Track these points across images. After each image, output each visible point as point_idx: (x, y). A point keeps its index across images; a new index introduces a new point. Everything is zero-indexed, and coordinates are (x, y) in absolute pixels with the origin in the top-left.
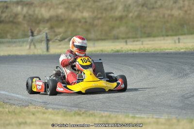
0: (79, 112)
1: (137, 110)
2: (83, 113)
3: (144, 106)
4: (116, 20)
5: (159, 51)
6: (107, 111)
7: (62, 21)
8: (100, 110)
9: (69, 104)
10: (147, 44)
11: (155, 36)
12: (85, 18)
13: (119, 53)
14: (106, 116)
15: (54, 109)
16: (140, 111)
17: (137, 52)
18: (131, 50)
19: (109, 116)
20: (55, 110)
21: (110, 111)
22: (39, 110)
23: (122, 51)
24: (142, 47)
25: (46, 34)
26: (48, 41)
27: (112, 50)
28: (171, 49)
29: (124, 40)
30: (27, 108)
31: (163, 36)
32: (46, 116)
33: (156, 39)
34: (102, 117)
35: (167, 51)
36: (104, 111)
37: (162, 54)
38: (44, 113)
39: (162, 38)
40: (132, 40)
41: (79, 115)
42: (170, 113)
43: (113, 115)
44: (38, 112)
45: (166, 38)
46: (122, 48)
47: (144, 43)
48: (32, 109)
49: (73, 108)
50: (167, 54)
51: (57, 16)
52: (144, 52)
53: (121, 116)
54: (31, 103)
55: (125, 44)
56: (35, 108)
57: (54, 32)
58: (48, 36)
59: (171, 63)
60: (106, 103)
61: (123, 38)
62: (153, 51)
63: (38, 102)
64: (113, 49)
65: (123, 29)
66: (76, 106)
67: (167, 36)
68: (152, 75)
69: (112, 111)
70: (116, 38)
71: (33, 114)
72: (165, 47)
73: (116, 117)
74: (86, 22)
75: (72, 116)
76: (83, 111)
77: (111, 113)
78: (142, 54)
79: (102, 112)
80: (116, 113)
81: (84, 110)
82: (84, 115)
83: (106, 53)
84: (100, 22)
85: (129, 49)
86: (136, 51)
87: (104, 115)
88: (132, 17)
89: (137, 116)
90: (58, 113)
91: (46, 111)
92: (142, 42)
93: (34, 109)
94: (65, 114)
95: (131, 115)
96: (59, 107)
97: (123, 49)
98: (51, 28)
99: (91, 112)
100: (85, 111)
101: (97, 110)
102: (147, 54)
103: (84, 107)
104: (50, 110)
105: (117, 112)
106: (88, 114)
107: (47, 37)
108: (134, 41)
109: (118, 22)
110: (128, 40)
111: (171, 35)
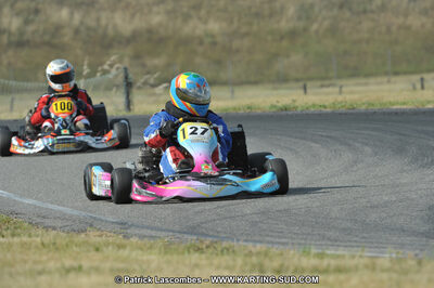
0: (198, 244)
1: (329, 239)
2: (207, 247)
3: (344, 230)
4: (282, 38)
5: (377, 108)
6: (261, 242)
7: (162, 41)
8: (246, 241)
9: (177, 228)
10: (352, 93)
11: (368, 75)
12: (213, 36)
13: (290, 113)
14: (258, 254)
15: (142, 237)
16: (335, 242)
17: (328, 110)
18: (314, 105)
19: (266, 254)
20: (146, 239)
21: (268, 242)
22: (111, 240)
23: (296, 108)
24: (340, 98)
25: (126, 69)
26: (129, 85)
27: (273, 106)
28: (404, 104)
29: (301, 84)
30: (83, 235)
31: (386, 74)
32: (124, 253)
33: (372, 80)
34: (250, 254)
35: (395, 107)
36: (255, 241)
37: (384, 113)
38: (121, 247)
39: (385, 79)
40: (319, 83)
41: (199, 250)
42: (402, 246)
43: (275, 250)
44: (107, 244)
45: (393, 79)
46: (294, 101)
47: (344, 89)
48: (93, 237)
49: (186, 236)
50: (396, 113)
51: (150, 31)
52: (343, 110)
53: (292, 252)
54: (91, 226)
55: (302, 92)
56: (101, 236)
57: (144, 65)
58: (130, 76)
59: (404, 135)
60: (260, 225)
61: (297, 80)
62: (364, 107)
63: (107, 221)
64: (275, 103)
65: (296, 58)
66: (192, 231)
67: (396, 74)
68: (362, 161)
69: (272, 243)
70: (282, 80)
71: (97, 250)
72: (392, 100)
73: (282, 254)
74: (214, 44)
75: (183, 253)
76: (208, 242)
77: (270, 246)
78: (340, 114)
79: (250, 245)
80: (281, 247)
81: (211, 239)
82: (210, 250)
83: (259, 112)
84: (246, 43)
85: (310, 104)
86: (325, 107)
87: (254, 250)
88: (317, 32)
89: (328, 252)
90: (151, 247)
91: (125, 241)
92: (341, 87)
93: (98, 239)
94: (167, 248)
95: (314, 251)
96: (153, 233)
97: (297, 104)
98: (137, 56)
99: (225, 244)
100: (212, 242)
101: (238, 240)
102: (352, 114)
103: (211, 233)
104: (134, 240)
105: (283, 244)
106: (219, 249)
107: (126, 77)
108: (322, 86)
109: (285, 43)
110: (309, 84)
111: (405, 73)
